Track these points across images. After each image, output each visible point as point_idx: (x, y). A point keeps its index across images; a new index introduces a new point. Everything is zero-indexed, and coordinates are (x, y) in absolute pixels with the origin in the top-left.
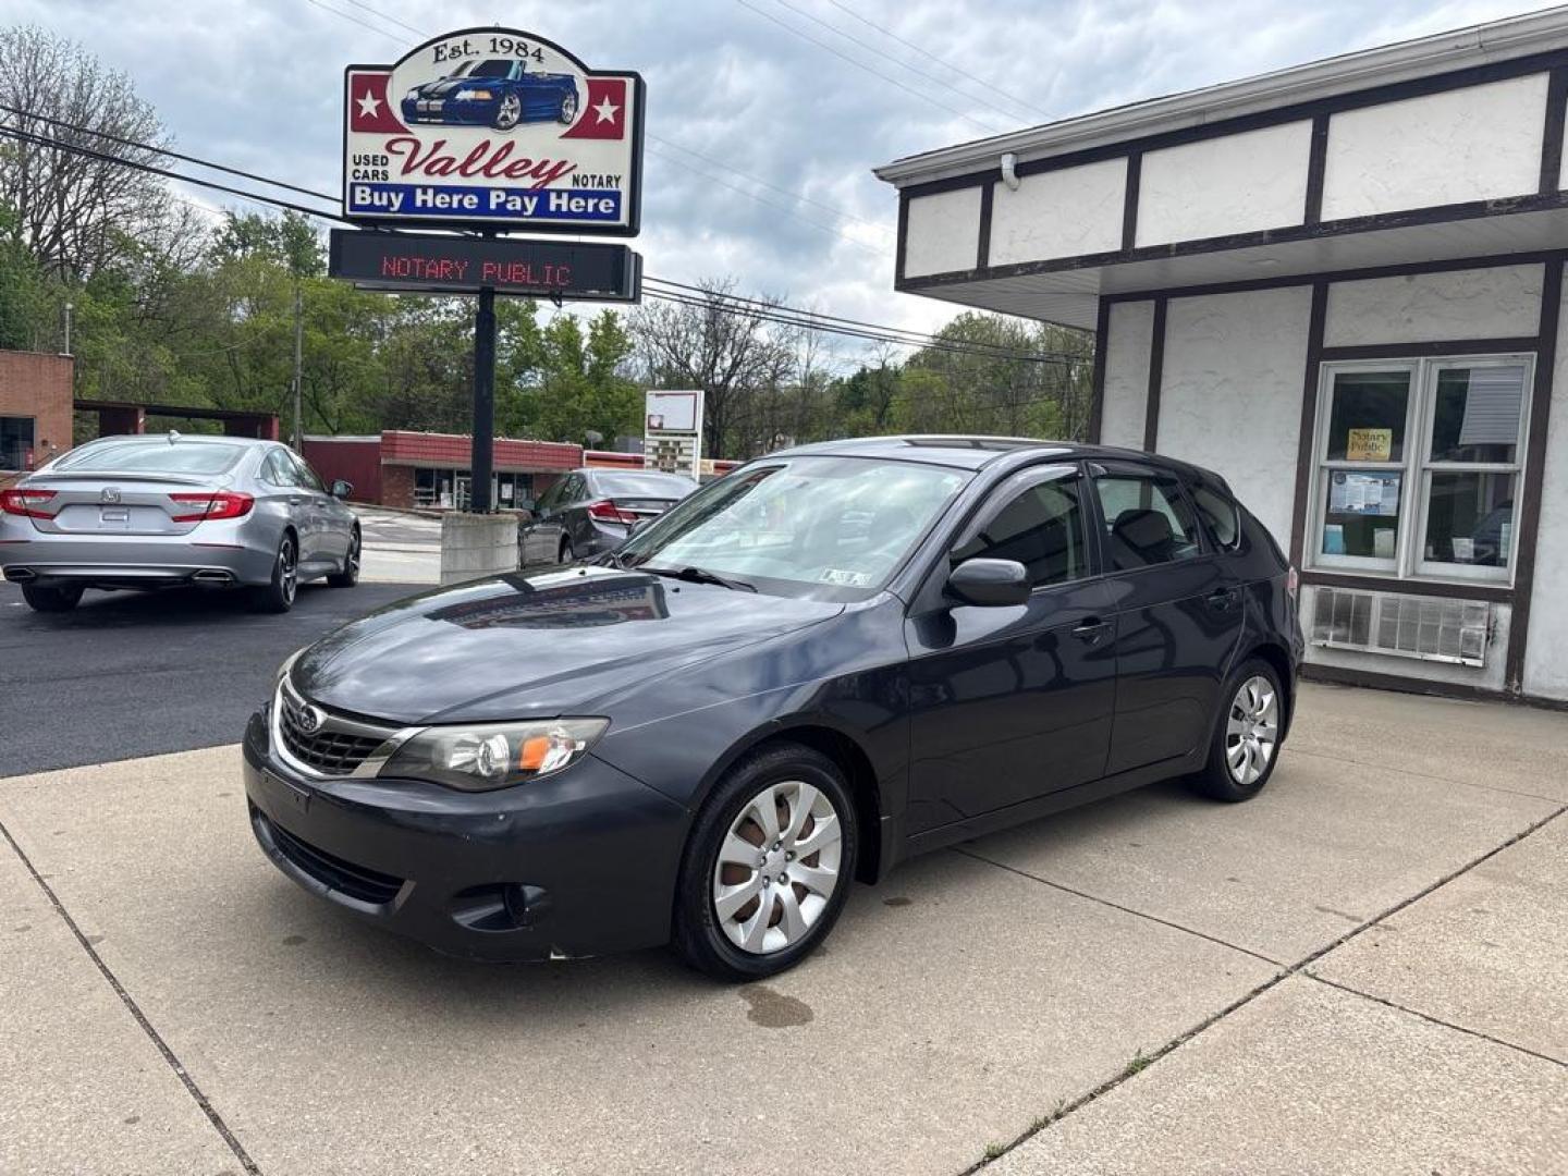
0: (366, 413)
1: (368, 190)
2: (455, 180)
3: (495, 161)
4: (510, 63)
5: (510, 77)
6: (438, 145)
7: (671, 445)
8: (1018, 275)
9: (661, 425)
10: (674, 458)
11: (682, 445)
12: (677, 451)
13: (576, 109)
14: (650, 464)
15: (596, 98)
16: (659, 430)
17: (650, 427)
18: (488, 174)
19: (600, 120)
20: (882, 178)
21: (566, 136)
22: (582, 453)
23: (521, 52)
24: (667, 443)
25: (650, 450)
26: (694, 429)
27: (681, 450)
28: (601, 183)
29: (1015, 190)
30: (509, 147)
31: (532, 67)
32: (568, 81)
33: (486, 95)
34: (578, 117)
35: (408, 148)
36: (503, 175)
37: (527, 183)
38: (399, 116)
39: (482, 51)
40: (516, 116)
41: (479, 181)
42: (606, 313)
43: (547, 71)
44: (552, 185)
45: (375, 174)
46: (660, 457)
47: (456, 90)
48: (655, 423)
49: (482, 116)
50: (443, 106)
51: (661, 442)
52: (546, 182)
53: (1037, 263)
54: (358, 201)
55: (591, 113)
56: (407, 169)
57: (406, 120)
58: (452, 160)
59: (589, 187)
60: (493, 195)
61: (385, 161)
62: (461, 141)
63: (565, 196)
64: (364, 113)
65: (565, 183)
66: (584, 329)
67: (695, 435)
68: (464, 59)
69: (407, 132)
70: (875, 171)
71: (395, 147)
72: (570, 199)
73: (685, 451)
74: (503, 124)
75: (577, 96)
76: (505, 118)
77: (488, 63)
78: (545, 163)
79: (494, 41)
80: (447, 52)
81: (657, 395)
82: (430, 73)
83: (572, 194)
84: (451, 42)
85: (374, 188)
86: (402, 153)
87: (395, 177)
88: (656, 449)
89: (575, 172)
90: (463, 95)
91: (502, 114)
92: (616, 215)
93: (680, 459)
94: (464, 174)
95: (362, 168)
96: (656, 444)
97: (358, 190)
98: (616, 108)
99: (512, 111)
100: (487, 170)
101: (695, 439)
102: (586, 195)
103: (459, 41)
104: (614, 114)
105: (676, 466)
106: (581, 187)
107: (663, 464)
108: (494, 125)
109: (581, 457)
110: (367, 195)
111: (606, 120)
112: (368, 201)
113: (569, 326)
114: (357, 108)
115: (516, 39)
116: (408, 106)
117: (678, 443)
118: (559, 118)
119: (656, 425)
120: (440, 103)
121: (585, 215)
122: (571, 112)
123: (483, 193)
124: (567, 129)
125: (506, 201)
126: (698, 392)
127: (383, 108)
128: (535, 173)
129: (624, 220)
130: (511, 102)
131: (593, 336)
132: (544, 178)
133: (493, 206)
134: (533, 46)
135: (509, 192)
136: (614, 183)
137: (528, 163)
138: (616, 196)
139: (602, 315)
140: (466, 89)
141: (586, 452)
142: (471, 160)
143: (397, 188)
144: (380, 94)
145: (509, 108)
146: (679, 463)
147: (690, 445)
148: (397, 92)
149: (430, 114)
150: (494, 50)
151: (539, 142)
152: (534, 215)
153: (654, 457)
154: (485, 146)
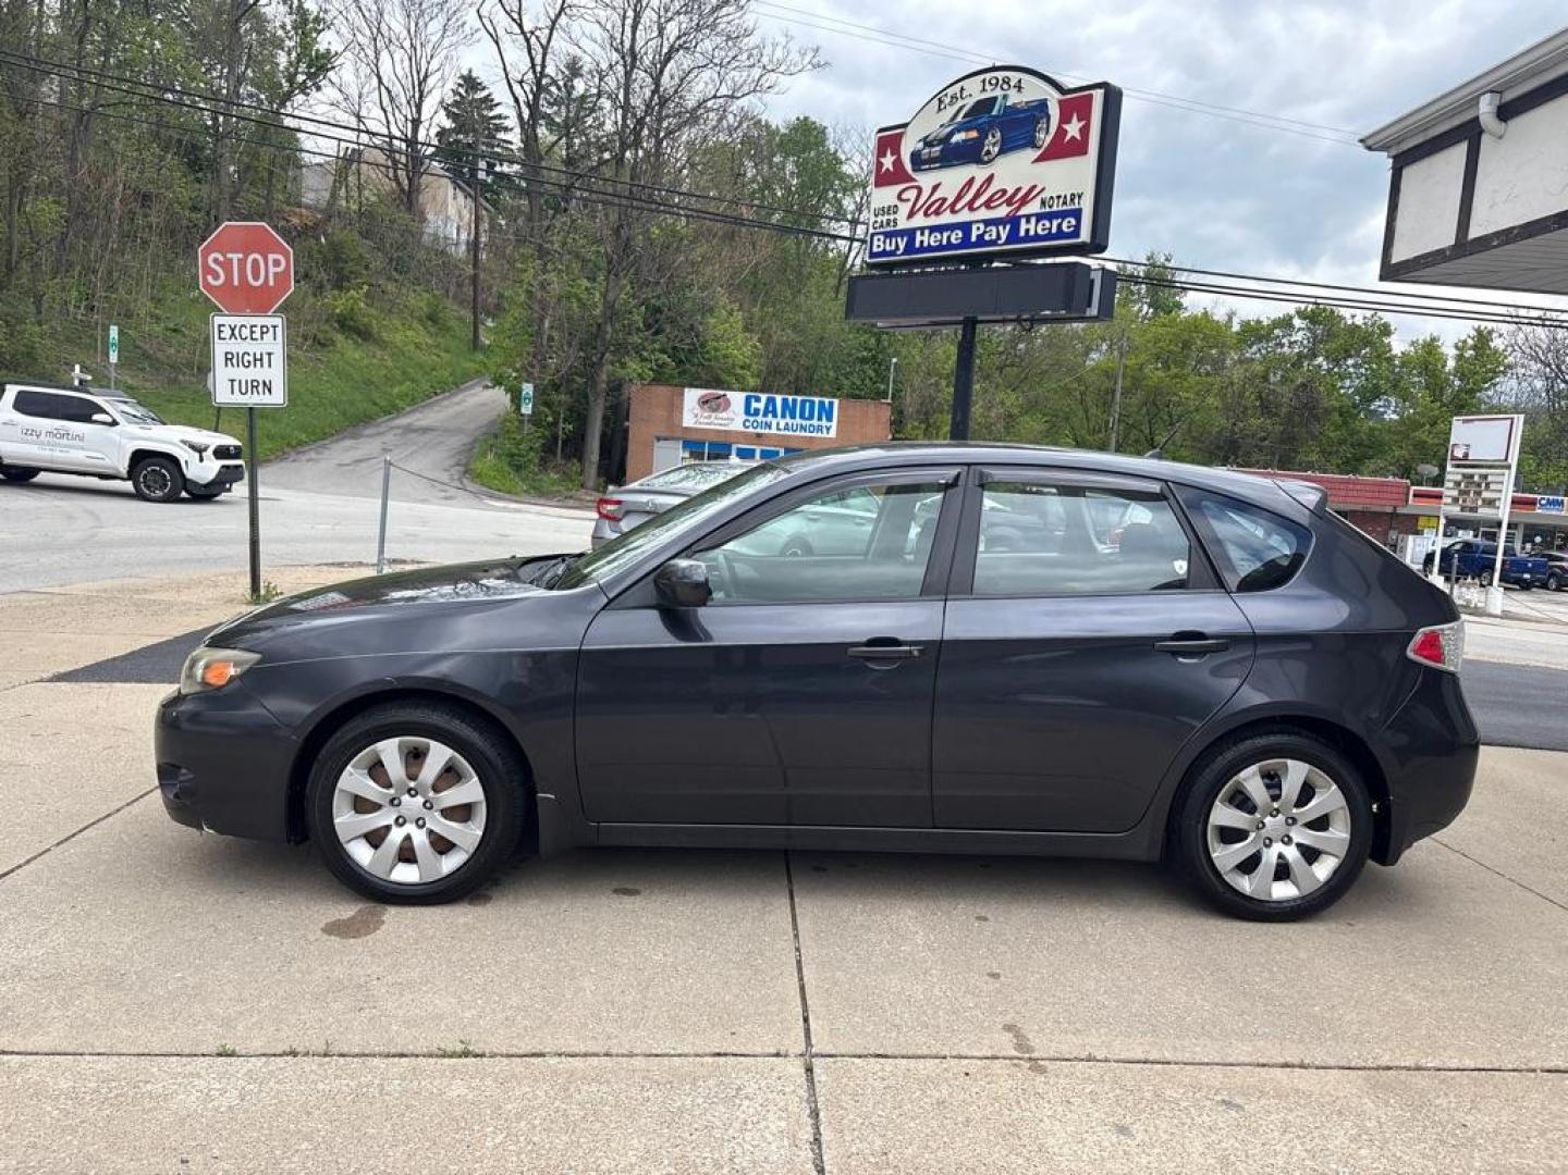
0: (1193, 447)
1: (882, 238)
2: (946, 218)
3: (978, 195)
4: (995, 99)
5: (994, 113)
6: (935, 188)
7: (1476, 478)
8: (1495, 247)
9: (1466, 455)
10: (1478, 494)
11: (1490, 479)
12: (1483, 485)
13: (1047, 132)
14: (1449, 500)
15: (1065, 118)
16: (1464, 462)
17: (1453, 458)
18: (972, 209)
19: (1068, 138)
20: (1370, 148)
21: (1038, 160)
22: (1408, 488)
23: (1005, 87)
24: (1472, 476)
25: (1451, 485)
26: (1506, 459)
27: (1488, 485)
28: (1065, 203)
29: (1501, 137)
30: (990, 179)
31: (1014, 98)
32: (1042, 105)
33: (974, 134)
34: (1049, 139)
35: (911, 194)
36: (983, 208)
37: (1002, 211)
38: (908, 166)
39: (975, 92)
40: (997, 149)
41: (964, 216)
42: (1478, 331)
43: (1025, 100)
44: (1024, 211)
45: (888, 222)
46: (1462, 493)
47: (951, 134)
48: (1459, 453)
49: (970, 154)
50: (942, 151)
51: (1464, 475)
52: (1018, 209)
53: (1513, 228)
54: (875, 249)
55: (1061, 132)
56: (911, 215)
57: (914, 170)
58: (944, 200)
59: (1055, 208)
60: (974, 227)
61: (895, 209)
62: (951, 180)
63: (1033, 220)
64: (884, 169)
65: (1034, 207)
66: (1449, 351)
67: (1509, 467)
68: (960, 103)
69: (914, 180)
70: (1361, 141)
71: (904, 196)
72: (1038, 221)
73: (1492, 487)
74: (986, 158)
75: (1048, 117)
76: (988, 152)
77: (979, 103)
78: (1019, 190)
79: (984, 81)
80: (947, 100)
81: (1465, 421)
82: (935, 123)
83: (1040, 217)
84: (950, 91)
85: (888, 235)
86: (908, 200)
87: (903, 224)
88: (1458, 484)
89: (1043, 195)
90: (958, 137)
91: (986, 148)
92: (1076, 233)
93: (1486, 495)
94: (953, 211)
95: (879, 219)
96: (1459, 478)
97: (876, 238)
98: (1083, 123)
99: (994, 145)
100: (970, 206)
101: (1506, 472)
102: (1050, 216)
103: (956, 88)
104: (1080, 130)
105: (1480, 502)
106: (1048, 209)
107: (1464, 501)
108: (979, 161)
109: (1408, 494)
110: (881, 243)
111: (1073, 137)
112: (881, 249)
113: (1431, 347)
114: (879, 165)
115: (1000, 75)
116: (915, 157)
117: (1485, 477)
118: (1033, 144)
119: (1461, 456)
120: (938, 148)
121: (1049, 237)
122: (1042, 136)
123: (966, 227)
124: (1039, 153)
125: (985, 232)
126: (1515, 416)
127: (898, 163)
128: (1009, 202)
129: (1085, 235)
130: (994, 136)
131: (1460, 358)
132: (1016, 205)
133: (974, 239)
134: (1014, 76)
135: (987, 223)
136: (1076, 201)
137: (1004, 192)
138: (1077, 214)
139: (1473, 333)
140: (959, 131)
141: (1414, 488)
142: (959, 198)
143: (901, 233)
144: (896, 151)
145: (992, 144)
146: (1484, 500)
147: (1499, 479)
148: (909, 146)
149: (931, 160)
150: (984, 90)
151: (1014, 170)
152: (1008, 242)
153: (1455, 493)
154: (971, 182)
